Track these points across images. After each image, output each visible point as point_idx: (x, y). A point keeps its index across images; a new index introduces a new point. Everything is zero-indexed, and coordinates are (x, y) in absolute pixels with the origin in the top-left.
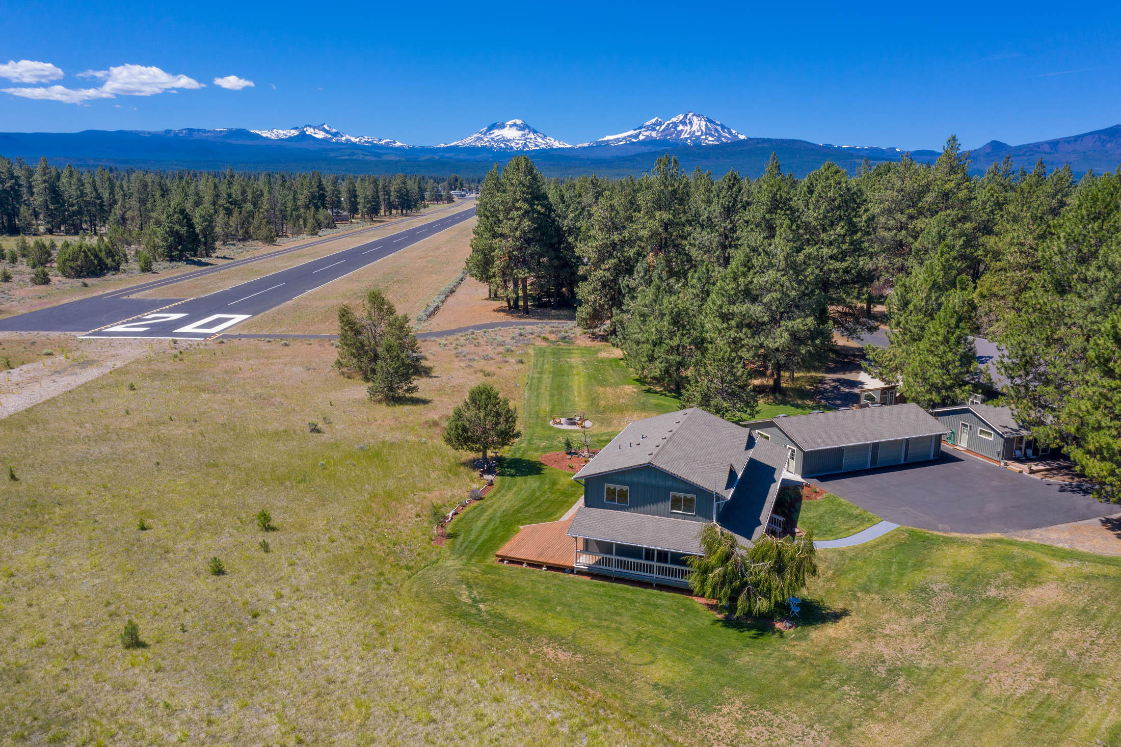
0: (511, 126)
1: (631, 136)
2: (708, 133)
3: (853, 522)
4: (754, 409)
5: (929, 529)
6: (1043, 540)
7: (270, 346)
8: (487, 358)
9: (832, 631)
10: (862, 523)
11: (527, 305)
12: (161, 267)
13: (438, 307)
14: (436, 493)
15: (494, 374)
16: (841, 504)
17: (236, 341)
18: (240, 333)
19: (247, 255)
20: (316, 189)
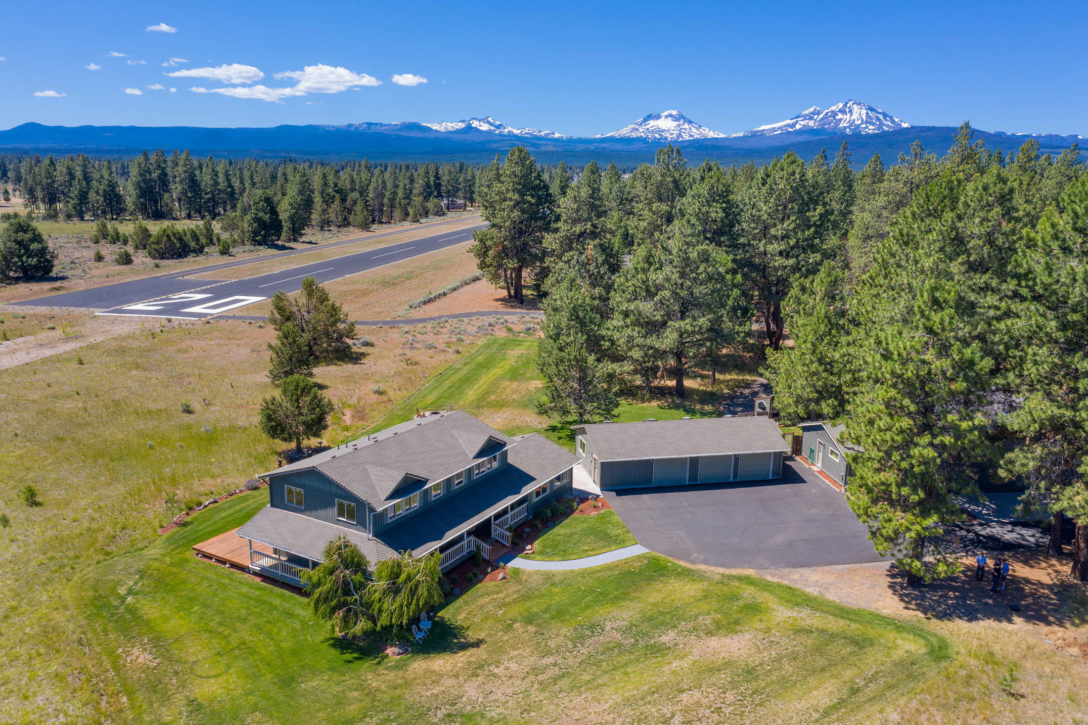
0: (666, 117)
1: (788, 125)
2: (869, 121)
3: (601, 544)
4: (609, 413)
5: (679, 558)
6: (796, 582)
7: (246, 327)
8: (430, 347)
9: (440, 663)
10: (609, 546)
11: (522, 296)
12: (241, 250)
13: (445, 294)
14: (219, 480)
15: (416, 363)
16: (609, 522)
17: (222, 322)
18: (237, 314)
19: (335, 240)
20: (432, 179)
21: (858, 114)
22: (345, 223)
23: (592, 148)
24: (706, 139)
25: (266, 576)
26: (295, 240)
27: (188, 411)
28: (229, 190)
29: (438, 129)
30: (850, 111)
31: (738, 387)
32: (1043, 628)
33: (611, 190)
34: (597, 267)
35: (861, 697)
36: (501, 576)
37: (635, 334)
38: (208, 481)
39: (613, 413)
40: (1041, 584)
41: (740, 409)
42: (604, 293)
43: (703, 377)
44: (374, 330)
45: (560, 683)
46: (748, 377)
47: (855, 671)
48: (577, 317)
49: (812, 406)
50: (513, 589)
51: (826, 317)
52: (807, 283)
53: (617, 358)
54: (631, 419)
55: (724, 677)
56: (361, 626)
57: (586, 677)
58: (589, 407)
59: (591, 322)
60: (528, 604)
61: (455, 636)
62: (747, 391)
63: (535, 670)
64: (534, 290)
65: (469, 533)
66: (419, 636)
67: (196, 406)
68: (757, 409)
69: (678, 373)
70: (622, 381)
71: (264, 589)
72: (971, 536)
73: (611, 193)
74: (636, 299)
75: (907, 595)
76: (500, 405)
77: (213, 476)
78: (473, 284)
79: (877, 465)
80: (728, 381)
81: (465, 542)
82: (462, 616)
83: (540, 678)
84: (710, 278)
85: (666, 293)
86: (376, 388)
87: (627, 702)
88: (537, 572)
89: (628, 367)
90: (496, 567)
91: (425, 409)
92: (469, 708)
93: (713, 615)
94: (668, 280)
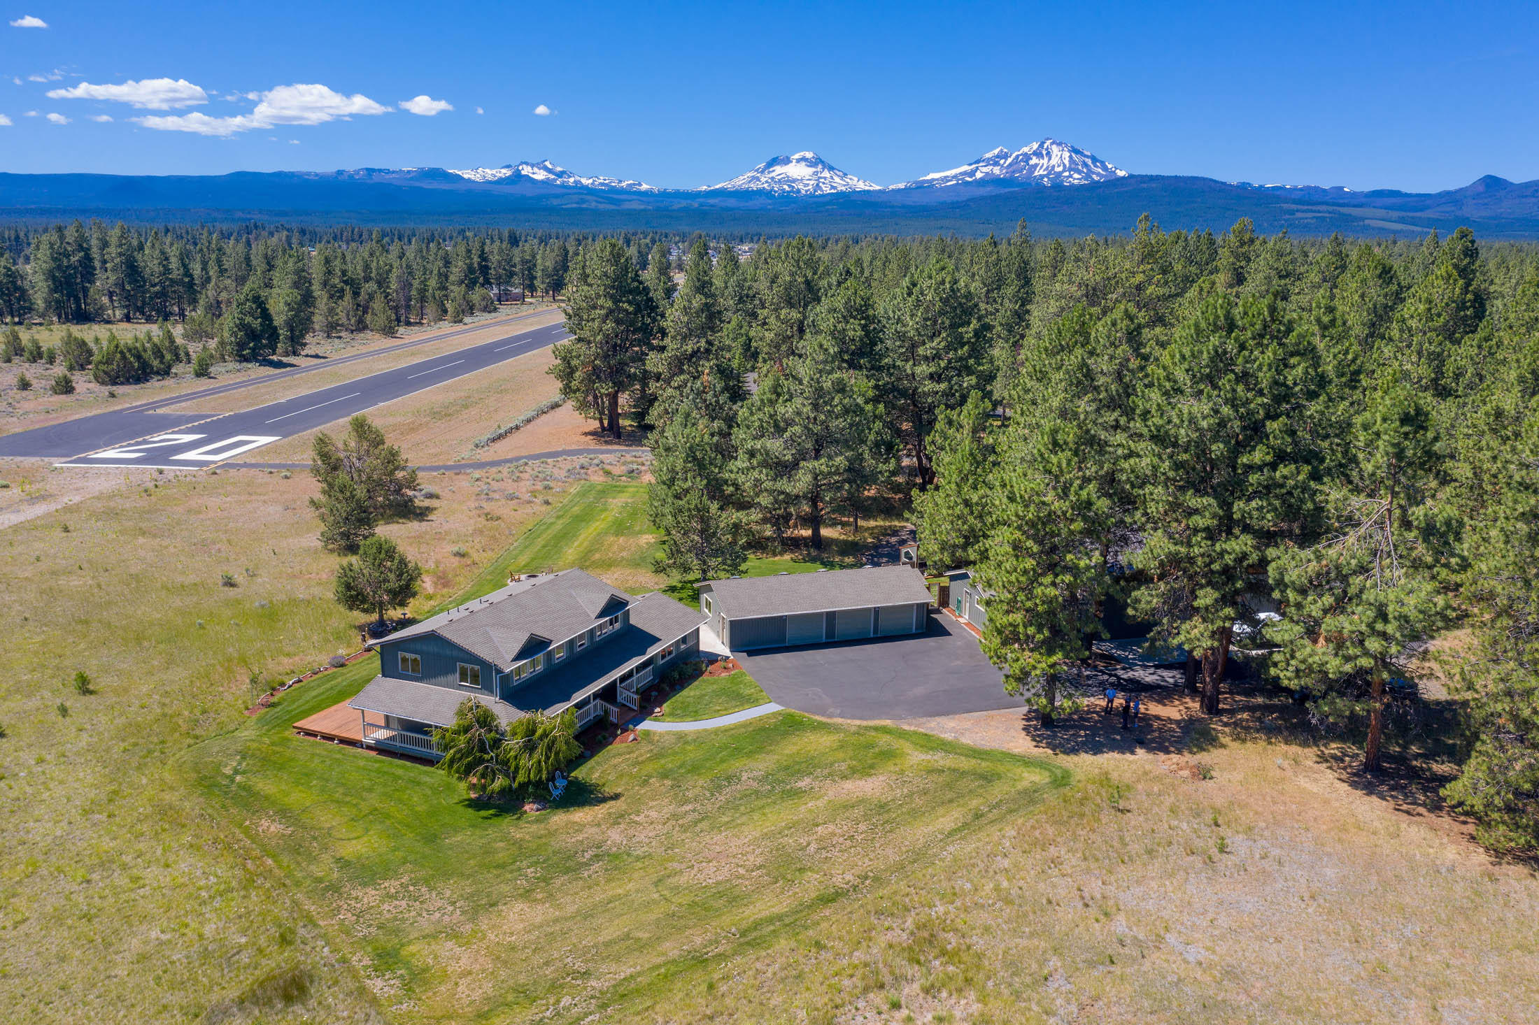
0: (798, 161)
1: (965, 173)
2: (1073, 168)
3: (734, 703)
4: (736, 569)
5: (814, 713)
6: (932, 729)
7: (267, 478)
8: (512, 498)
9: (580, 815)
10: (742, 705)
11: (619, 427)
12: (223, 370)
13: (517, 428)
14: (297, 658)
15: (498, 518)
16: (741, 682)
17: (233, 472)
18: (248, 461)
19: (350, 352)
20: (476, 260)
21: (1059, 158)
22: (361, 327)
23: (696, 205)
24: (855, 192)
25: (381, 749)
26: (295, 353)
27: (230, 583)
28: (187, 280)
29: (472, 177)
30: (1049, 154)
31: (885, 535)
32: (1162, 756)
33: (726, 283)
34: (715, 396)
35: (984, 821)
36: (631, 737)
37: (763, 477)
38: (285, 660)
39: (741, 568)
40: (1170, 720)
41: (885, 560)
42: (724, 427)
43: (844, 524)
44: (435, 477)
45: (700, 826)
46: (896, 523)
47: (981, 800)
48: (695, 458)
49: (959, 553)
50: (644, 750)
51: (971, 454)
52: (954, 415)
53: (743, 506)
54: (762, 574)
55: (857, 812)
56: (499, 782)
57: (725, 819)
58: (713, 562)
59: (711, 464)
60: (663, 761)
61: (591, 792)
62: (893, 540)
63: (675, 816)
64: (633, 420)
65: (596, 696)
66: (556, 793)
67: (238, 578)
68: (904, 559)
69: (814, 521)
70: (749, 532)
71: (380, 761)
72: (1113, 679)
73: (727, 287)
74: (763, 436)
75: (1039, 736)
76: (608, 564)
77: (288, 655)
78: (552, 413)
79: (1005, 607)
80: (873, 528)
81: (591, 705)
82: (596, 775)
83: (680, 822)
84: (846, 411)
85: (797, 429)
86: (456, 549)
87: (765, 836)
88: (668, 733)
89: (755, 515)
90: (625, 730)
91: (519, 571)
92: (614, 849)
93: (849, 762)
94: (799, 413)
